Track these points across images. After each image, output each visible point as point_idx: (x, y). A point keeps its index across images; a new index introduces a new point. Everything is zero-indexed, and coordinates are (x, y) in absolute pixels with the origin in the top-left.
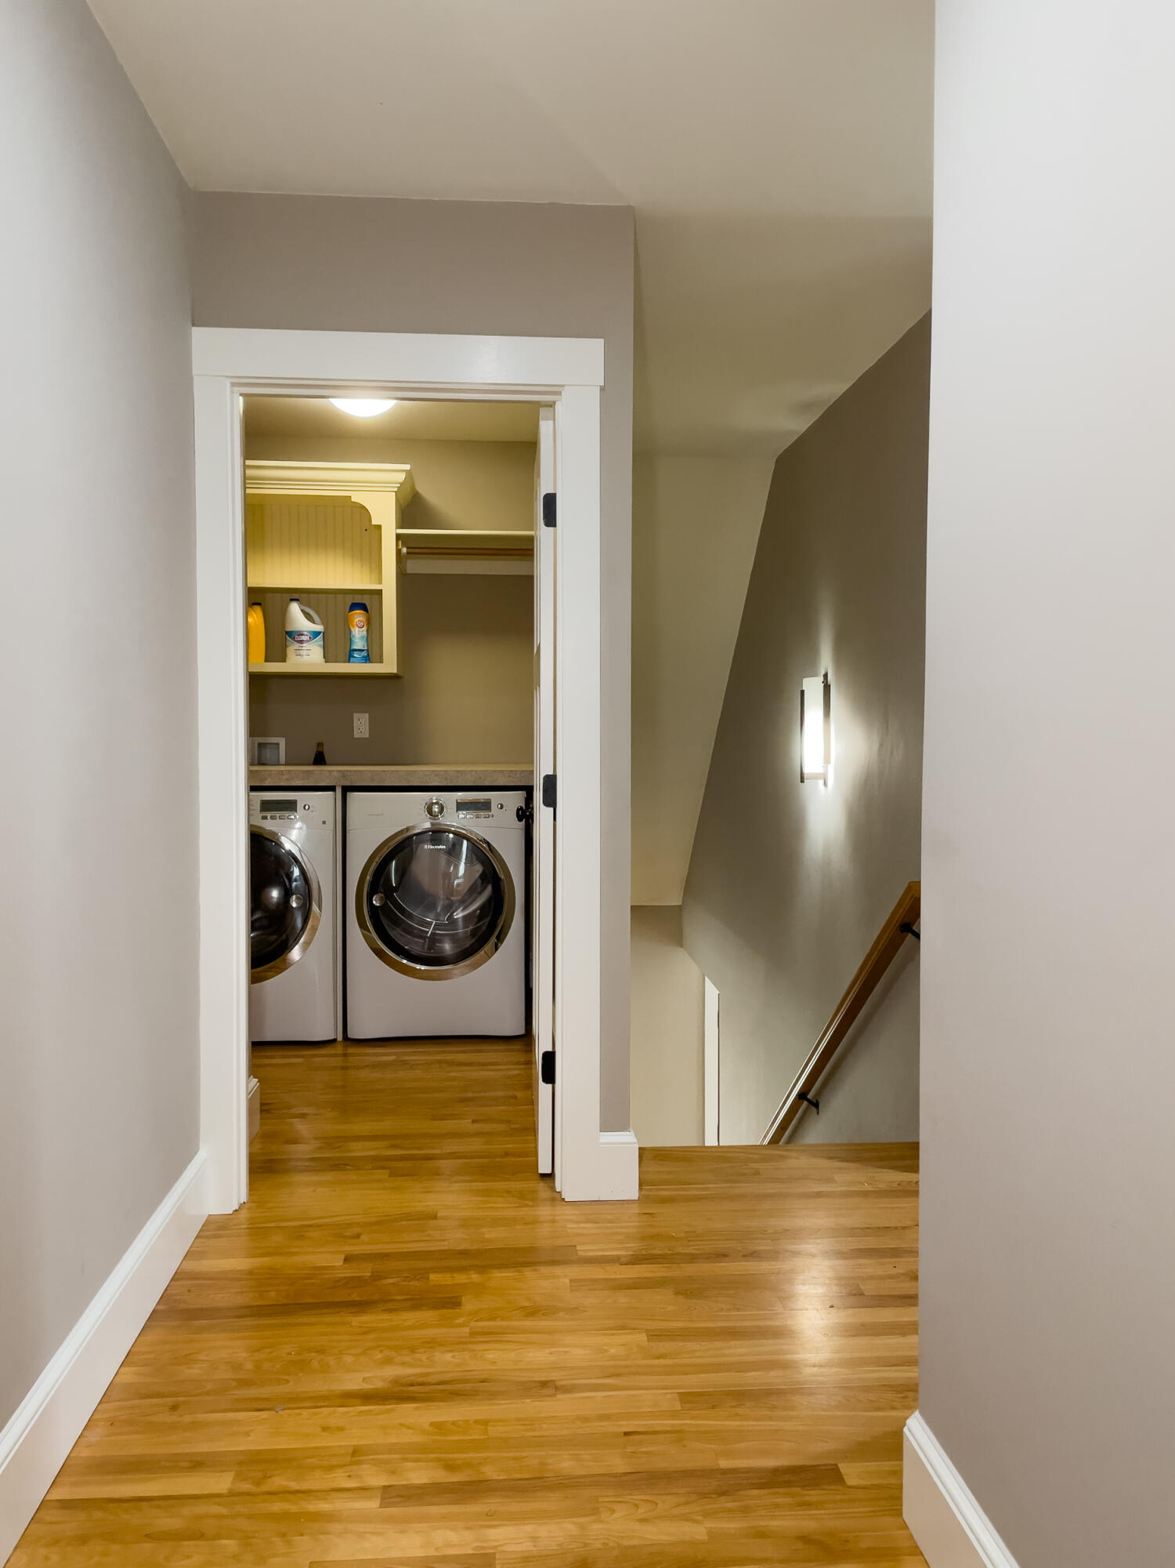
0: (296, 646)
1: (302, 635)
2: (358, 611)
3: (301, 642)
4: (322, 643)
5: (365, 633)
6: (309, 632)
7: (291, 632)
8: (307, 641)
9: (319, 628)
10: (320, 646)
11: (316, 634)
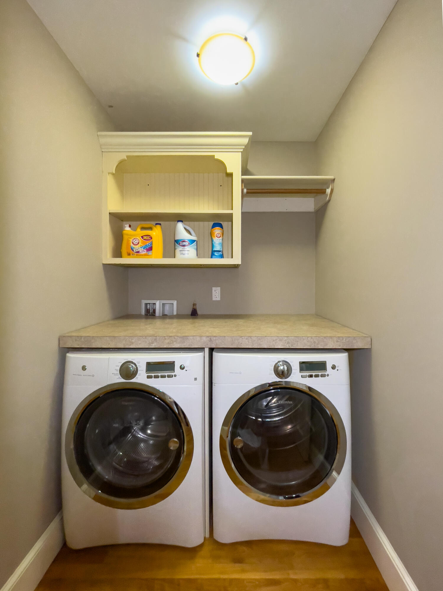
0: (181, 248)
1: (184, 242)
2: (217, 228)
3: (184, 246)
4: (196, 247)
5: (221, 241)
6: (188, 240)
7: (178, 240)
8: (187, 245)
9: (194, 238)
10: (194, 249)
11: (193, 241)
